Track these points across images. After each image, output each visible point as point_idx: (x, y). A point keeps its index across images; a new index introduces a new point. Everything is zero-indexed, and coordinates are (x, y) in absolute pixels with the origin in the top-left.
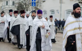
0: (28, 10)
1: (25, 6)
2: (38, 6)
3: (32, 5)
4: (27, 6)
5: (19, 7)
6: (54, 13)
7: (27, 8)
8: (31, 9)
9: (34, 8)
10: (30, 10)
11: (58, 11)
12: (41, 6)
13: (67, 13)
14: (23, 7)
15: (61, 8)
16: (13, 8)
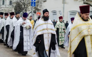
0: (27, 10)
1: (23, 6)
2: (38, 6)
3: (32, 5)
4: (26, 6)
5: (17, 7)
6: (56, 14)
7: (26, 8)
8: (30, 9)
9: (33, 8)
10: (29, 11)
11: (60, 12)
12: (41, 6)
13: (70, 14)
14: (22, 7)
15: (64, 9)
16: (10, 7)
